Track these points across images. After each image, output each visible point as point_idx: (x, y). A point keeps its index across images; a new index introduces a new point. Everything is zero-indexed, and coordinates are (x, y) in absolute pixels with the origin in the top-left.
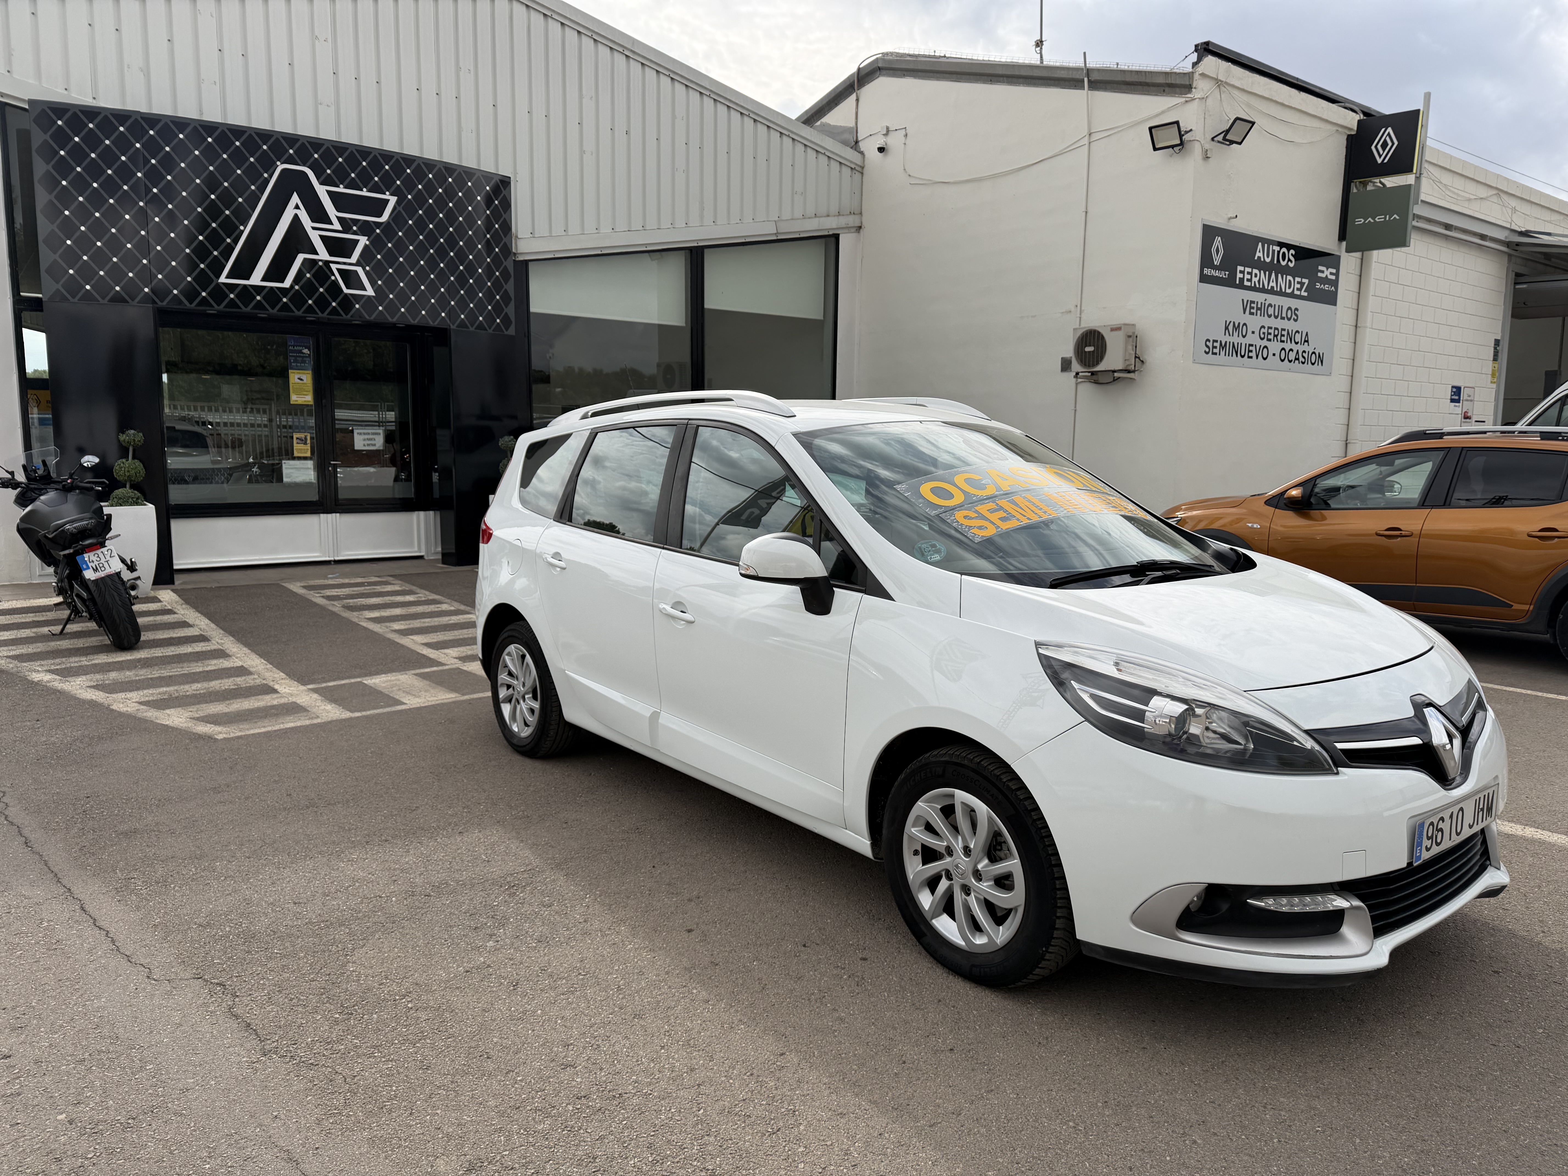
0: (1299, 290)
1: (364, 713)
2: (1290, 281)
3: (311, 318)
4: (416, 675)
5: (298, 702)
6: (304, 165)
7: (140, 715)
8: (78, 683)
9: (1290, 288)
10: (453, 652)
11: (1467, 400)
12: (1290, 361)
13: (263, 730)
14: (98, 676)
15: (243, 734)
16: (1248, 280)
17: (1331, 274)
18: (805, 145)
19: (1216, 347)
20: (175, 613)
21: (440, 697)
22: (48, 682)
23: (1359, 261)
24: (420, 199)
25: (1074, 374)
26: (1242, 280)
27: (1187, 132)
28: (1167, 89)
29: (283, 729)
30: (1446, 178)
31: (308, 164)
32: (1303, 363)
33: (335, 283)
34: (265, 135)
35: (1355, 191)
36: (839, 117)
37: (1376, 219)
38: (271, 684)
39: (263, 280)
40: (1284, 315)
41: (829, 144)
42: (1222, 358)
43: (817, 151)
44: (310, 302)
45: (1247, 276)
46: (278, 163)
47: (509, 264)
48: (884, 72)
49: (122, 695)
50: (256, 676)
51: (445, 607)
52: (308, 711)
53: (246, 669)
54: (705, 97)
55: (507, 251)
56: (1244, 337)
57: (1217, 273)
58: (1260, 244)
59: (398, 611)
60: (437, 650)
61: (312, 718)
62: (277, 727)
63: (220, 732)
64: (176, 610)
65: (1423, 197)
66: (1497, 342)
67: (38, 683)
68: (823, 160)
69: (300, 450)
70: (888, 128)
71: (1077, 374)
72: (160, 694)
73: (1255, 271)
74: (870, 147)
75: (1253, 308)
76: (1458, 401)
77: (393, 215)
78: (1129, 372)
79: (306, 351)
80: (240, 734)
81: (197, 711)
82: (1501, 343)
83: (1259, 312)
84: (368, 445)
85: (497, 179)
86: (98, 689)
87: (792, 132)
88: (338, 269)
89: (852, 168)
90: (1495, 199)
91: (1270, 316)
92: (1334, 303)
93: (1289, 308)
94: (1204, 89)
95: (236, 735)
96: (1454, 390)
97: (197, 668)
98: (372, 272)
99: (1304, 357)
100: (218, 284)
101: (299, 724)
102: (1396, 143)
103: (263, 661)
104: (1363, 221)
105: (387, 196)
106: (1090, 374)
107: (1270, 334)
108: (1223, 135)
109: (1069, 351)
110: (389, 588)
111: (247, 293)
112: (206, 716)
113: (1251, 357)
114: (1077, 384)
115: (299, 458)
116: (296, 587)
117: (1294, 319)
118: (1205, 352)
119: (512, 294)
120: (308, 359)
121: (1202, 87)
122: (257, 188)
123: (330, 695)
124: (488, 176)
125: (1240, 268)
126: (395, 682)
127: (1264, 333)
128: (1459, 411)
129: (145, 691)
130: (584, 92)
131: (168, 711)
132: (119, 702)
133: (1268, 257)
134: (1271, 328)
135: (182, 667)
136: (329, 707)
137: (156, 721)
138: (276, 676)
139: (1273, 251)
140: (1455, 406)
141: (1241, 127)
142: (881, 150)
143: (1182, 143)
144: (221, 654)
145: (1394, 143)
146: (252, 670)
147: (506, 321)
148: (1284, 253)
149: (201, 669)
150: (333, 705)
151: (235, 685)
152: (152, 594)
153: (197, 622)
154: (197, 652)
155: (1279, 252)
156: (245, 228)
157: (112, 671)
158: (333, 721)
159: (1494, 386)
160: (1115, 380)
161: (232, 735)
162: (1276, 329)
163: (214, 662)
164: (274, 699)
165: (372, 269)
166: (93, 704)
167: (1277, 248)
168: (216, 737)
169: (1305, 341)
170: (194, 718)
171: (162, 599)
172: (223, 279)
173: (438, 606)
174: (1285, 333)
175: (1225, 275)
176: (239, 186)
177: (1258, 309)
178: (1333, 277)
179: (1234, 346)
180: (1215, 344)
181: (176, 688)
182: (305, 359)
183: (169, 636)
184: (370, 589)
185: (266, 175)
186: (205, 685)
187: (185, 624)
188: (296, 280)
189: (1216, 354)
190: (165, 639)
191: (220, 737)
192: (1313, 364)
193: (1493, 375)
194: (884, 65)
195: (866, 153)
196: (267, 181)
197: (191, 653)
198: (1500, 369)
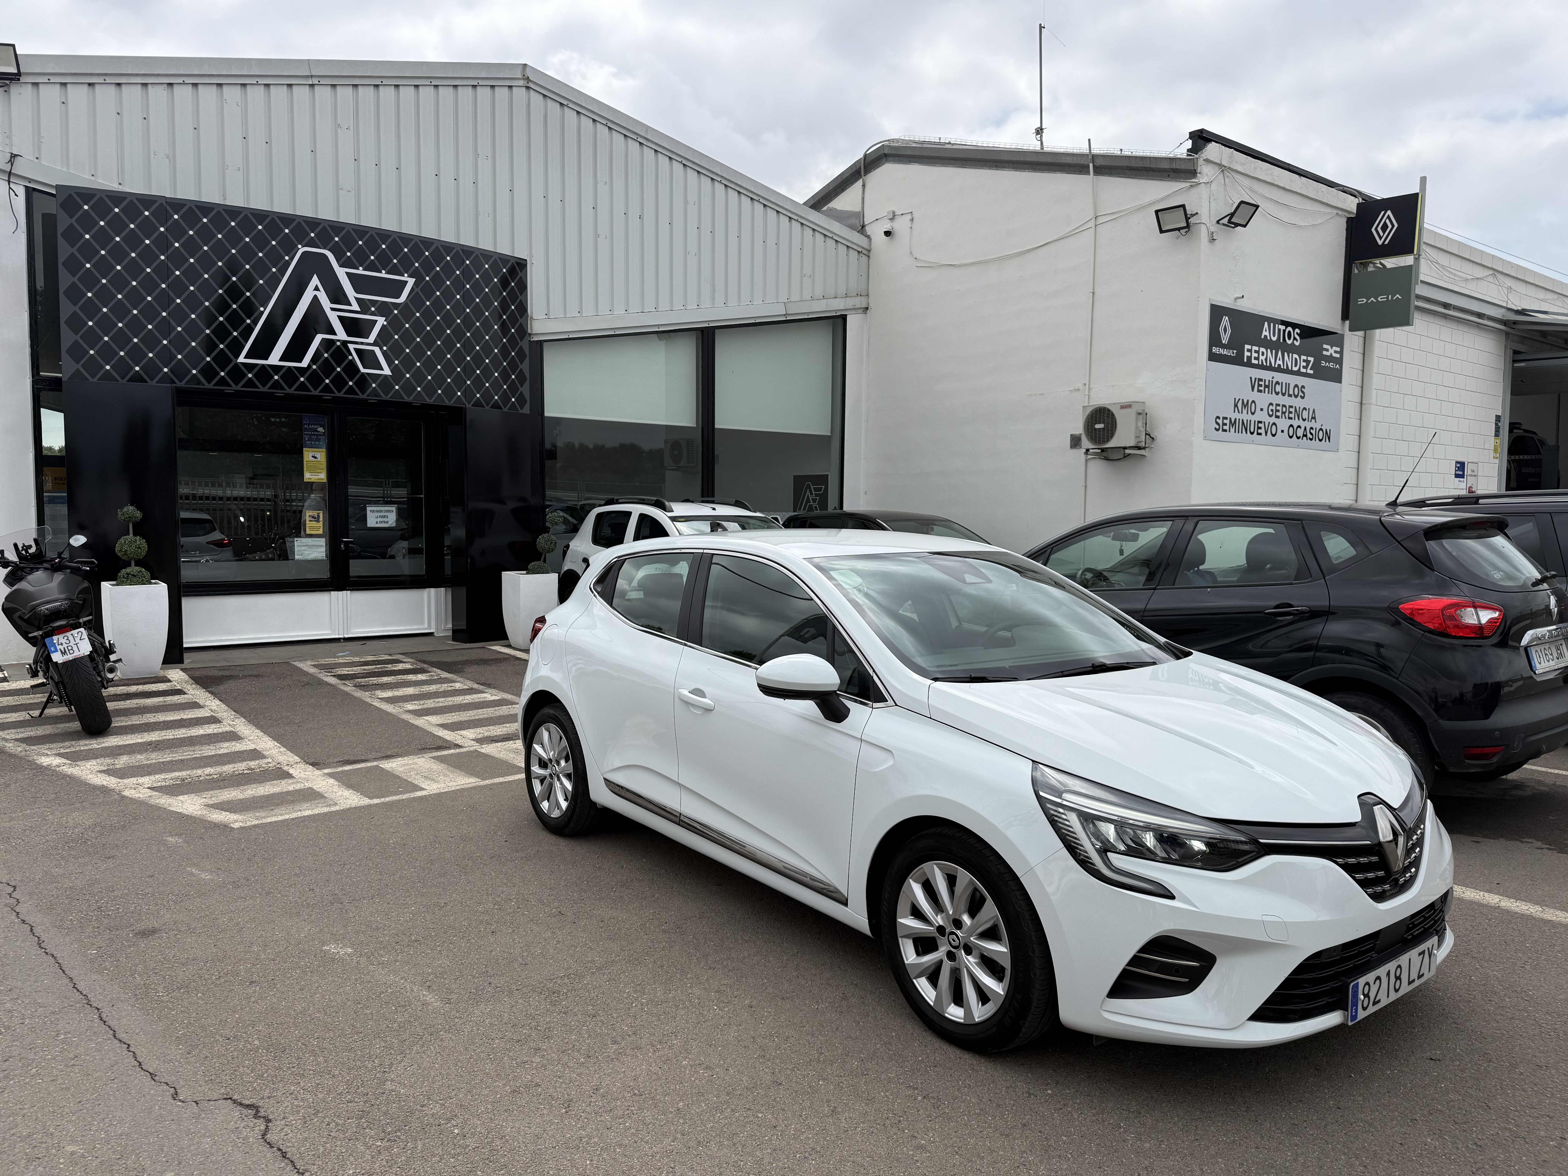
0: (1305, 367)
1: (383, 800)
2: (1296, 359)
3: (327, 396)
4: (433, 758)
5: (315, 788)
6: (325, 248)
7: (152, 801)
8: (89, 767)
9: (1296, 366)
10: (470, 733)
11: (1471, 475)
12: (1298, 438)
13: (280, 818)
14: (108, 761)
15: (260, 822)
16: (1256, 358)
17: (1336, 352)
18: (814, 230)
19: (1226, 424)
20: (185, 693)
21: (459, 783)
22: (58, 766)
23: (1362, 340)
24: (438, 281)
25: (1085, 450)
26: (1249, 358)
27: (1193, 215)
28: (1172, 174)
29: (301, 817)
30: (1444, 259)
31: (329, 247)
32: (1311, 439)
33: (352, 363)
34: (287, 219)
35: (1356, 271)
36: (846, 202)
37: (1379, 299)
38: (286, 768)
39: (281, 360)
40: (1291, 393)
41: (836, 227)
42: (1232, 434)
43: (825, 235)
44: (327, 381)
45: (1255, 355)
46: (300, 246)
47: (524, 345)
48: (890, 159)
49: (133, 780)
50: (270, 760)
51: (458, 686)
52: (326, 798)
53: (260, 752)
54: (716, 183)
55: (523, 332)
56: (1253, 414)
57: (1225, 352)
58: (1266, 323)
59: (410, 691)
60: (453, 731)
61: (330, 806)
62: (294, 815)
63: (236, 820)
64: (185, 690)
65: (1422, 277)
66: (1498, 418)
67: (48, 768)
68: (831, 243)
69: (312, 528)
70: (894, 212)
71: (1088, 450)
72: (172, 779)
73: (1262, 350)
74: (876, 231)
75: (1261, 386)
76: (1462, 476)
77: (411, 296)
78: (1139, 448)
79: (321, 429)
80: (256, 822)
81: (211, 797)
82: (1502, 419)
83: (1267, 389)
84: (381, 522)
85: (512, 261)
86: (109, 775)
87: (801, 217)
88: (356, 350)
89: (858, 252)
90: (1491, 279)
91: (1277, 393)
92: (1339, 380)
93: (1296, 386)
94: (1209, 174)
95: (253, 823)
96: (1458, 465)
97: (209, 751)
98: (389, 352)
99: (1311, 434)
100: (237, 365)
101: (317, 811)
102: (1396, 225)
103: (276, 744)
104: (1365, 300)
105: (405, 278)
106: (1100, 451)
107: (1278, 411)
108: (1228, 218)
109: (1078, 428)
110: (401, 666)
111: (265, 373)
112: (221, 803)
113: (1260, 434)
114: (1087, 461)
115: (311, 536)
116: (307, 666)
117: (1301, 396)
118: (1216, 429)
119: (527, 374)
120: (323, 437)
121: (1206, 172)
122: (278, 270)
123: (346, 781)
124: (504, 259)
125: (1247, 347)
126: (412, 766)
127: (1272, 410)
128: (1463, 485)
129: (157, 776)
130: (598, 179)
131: (181, 798)
132: (131, 788)
133: (1274, 336)
134: (1279, 405)
135: (194, 751)
136: (347, 793)
137: (169, 808)
138: (290, 759)
139: (1279, 330)
140: (1459, 481)
141: (1245, 211)
142: (888, 234)
143: (1188, 226)
144: (233, 736)
145: (1394, 225)
146: (265, 753)
147: (521, 400)
148: (1289, 332)
149: (213, 753)
150: (350, 791)
151: (248, 769)
152: (162, 673)
153: (208, 703)
154: (209, 735)
155: (1284, 331)
156: (265, 309)
157: (123, 754)
158: (352, 808)
159: (1497, 461)
160: (1126, 456)
161: (249, 824)
162: (1284, 406)
163: (226, 745)
164: (290, 784)
165: (388, 348)
166: (104, 790)
167: (1282, 327)
168: (232, 825)
169: (1313, 418)
170: (208, 806)
171: (171, 679)
172: (241, 359)
173: (451, 685)
174: (1292, 410)
175: (1233, 353)
176: (261, 268)
177: (1266, 386)
178: (1338, 356)
179: (1243, 423)
180: (1225, 421)
181: (188, 773)
182: (319, 437)
183: (180, 718)
184: (381, 668)
185: (287, 258)
186: (219, 769)
187: (195, 705)
188: (314, 360)
189: (1226, 431)
190: (176, 720)
191: (236, 825)
192: (1321, 440)
193: (1495, 450)
194: (890, 152)
195: (872, 237)
196: (288, 264)
197: (202, 735)
198: (1502, 444)
